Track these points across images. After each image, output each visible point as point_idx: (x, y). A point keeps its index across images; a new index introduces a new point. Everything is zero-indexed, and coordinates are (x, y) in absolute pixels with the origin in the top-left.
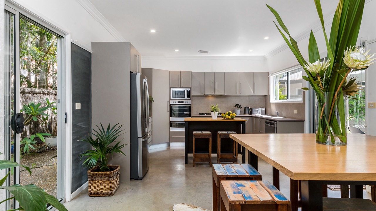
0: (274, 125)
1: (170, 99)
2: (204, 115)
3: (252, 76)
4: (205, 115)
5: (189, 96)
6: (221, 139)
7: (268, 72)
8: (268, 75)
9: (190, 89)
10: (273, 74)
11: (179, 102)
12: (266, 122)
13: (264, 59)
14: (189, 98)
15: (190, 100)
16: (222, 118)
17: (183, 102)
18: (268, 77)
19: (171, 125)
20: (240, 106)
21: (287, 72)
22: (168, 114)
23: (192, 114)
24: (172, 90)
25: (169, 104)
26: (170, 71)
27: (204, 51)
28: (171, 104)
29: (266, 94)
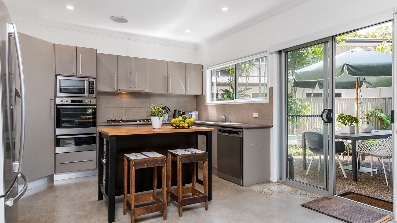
0: (238, 134)
1: (56, 96)
2: (119, 122)
3: (183, 67)
4: (121, 123)
5: (92, 92)
6: (182, 164)
7: (202, 65)
8: (202, 69)
9: (93, 80)
10: (209, 68)
11: (72, 101)
12: (220, 131)
13: (196, 47)
14: (93, 95)
15: (95, 97)
16: (171, 127)
17: (81, 101)
18: (202, 72)
19: (58, 142)
20: (168, 108)
21: (234, 64)
22: (52, 122)
23: (97, 122)
24: (58, 80)
25: (53, 105)
26: (54, 45)
27: (122, 18)
28: (57, 105)
29: (199, 93)
